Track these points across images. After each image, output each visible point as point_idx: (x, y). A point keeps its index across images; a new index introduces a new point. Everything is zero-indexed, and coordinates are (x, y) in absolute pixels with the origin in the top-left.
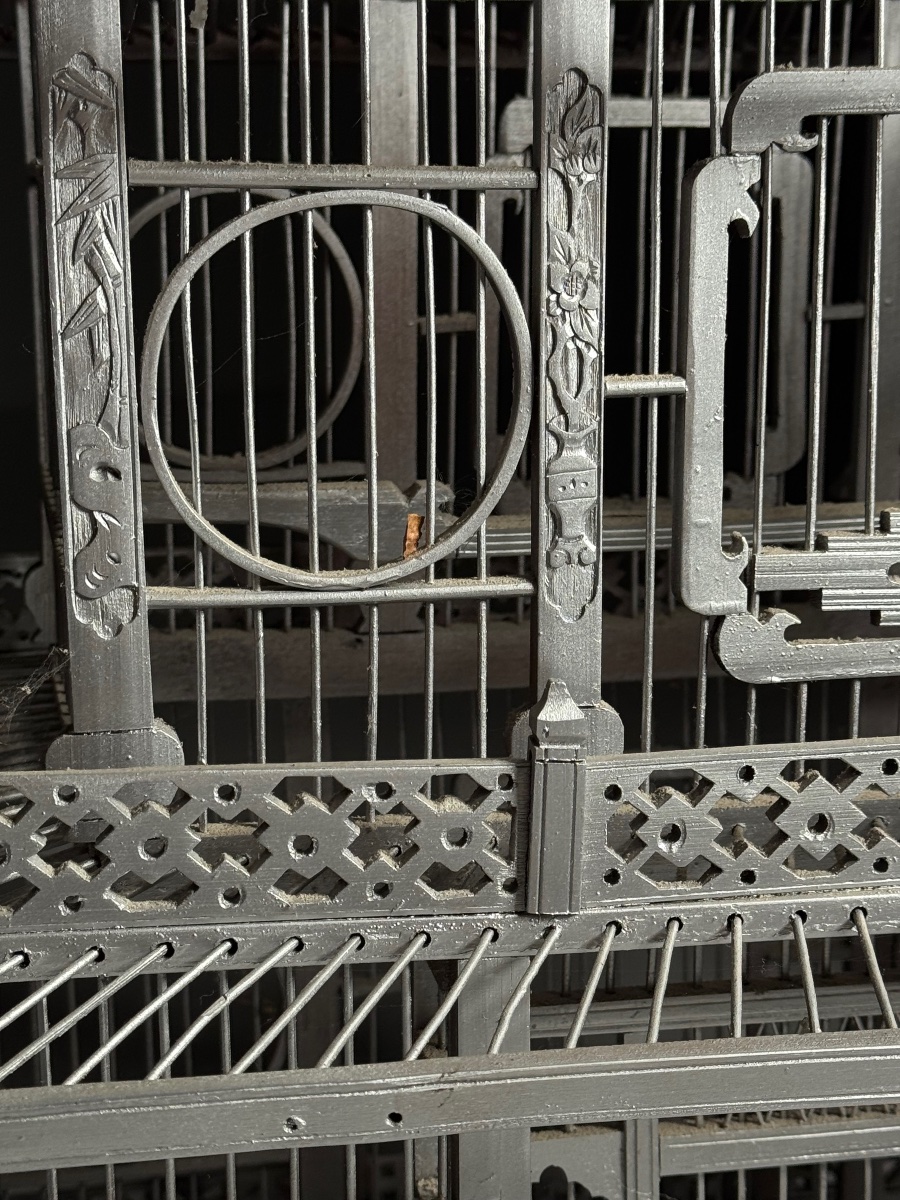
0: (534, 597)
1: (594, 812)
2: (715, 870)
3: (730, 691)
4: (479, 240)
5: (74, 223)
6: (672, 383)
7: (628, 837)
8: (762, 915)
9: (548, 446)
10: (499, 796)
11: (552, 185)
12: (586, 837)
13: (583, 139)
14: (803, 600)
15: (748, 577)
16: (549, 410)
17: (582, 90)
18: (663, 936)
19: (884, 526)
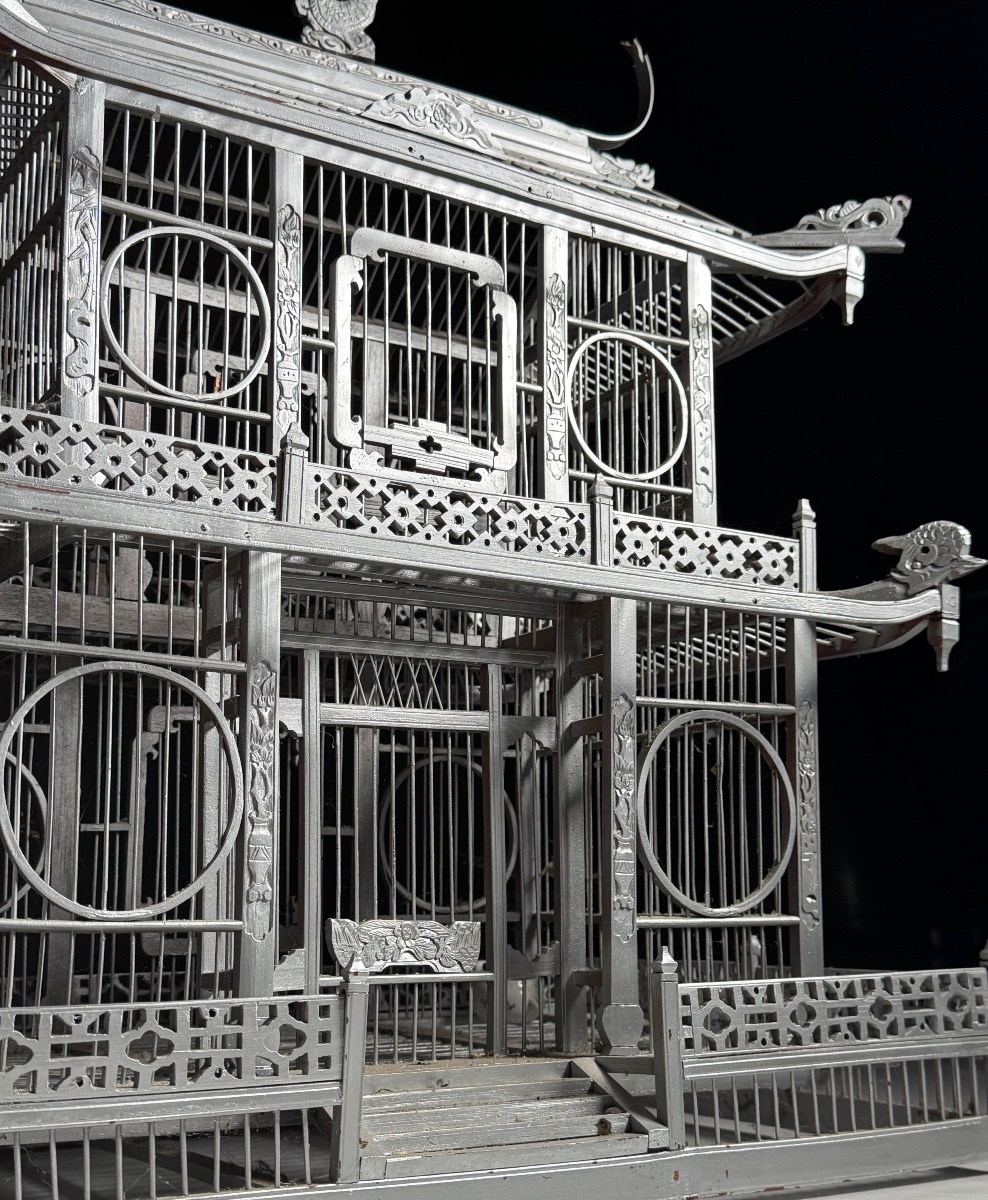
0: (271, 421)
1: (310, 485)
2: (359, 524)
4: (248, 263)
5: (77, 214)
6: (328, 344)
7: (323, 499)
9: (278, 356)
10: (268, 470)
11: (279, 247)
13: (292, 233)
14: (385, 448)
15: (361, 433)
16: (279, 342)
17: (292, 215)
19: (416, 424)
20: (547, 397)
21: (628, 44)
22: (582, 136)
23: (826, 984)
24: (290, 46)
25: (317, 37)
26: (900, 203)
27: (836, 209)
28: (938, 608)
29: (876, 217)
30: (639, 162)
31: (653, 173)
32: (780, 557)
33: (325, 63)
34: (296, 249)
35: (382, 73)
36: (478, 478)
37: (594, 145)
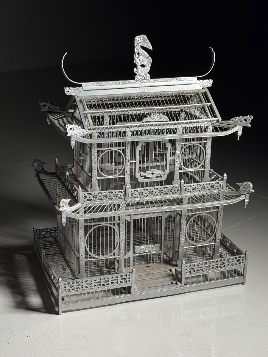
0: (125, 177)
1: (130, 193)
2: (138, 197)
3: (139, 183)
4: (121, 152)
5: (93, 153)
6: (135, 161)
7: (132, 195)
8: (142, 200)
9: (126, 166)
10: (123, 192)
11: (127, 148)
12: (129, 195)
14: (145, 176)
16: (126, 164)
18: (135, 202)
19: (150, 170)
20: (176, 160)
21: (210, 48)
22: (195, 78)
23: (212, 261)
24: (132, 81)
25: (138, 78)
26: (251, 118)
27: (238, 117)
28: (244, 198)
29: (245, 120)
30: (209, 79)
31: (212, 81)
32: (219, 185)
33: (139, 82)
34: (129, 147)
35: (151, 80)
36: (162, 177)
37: (199, 79)
